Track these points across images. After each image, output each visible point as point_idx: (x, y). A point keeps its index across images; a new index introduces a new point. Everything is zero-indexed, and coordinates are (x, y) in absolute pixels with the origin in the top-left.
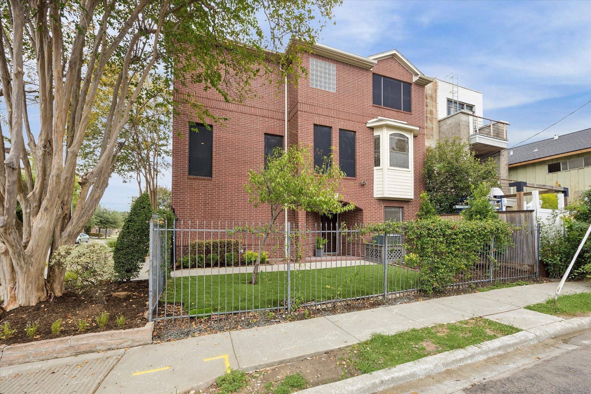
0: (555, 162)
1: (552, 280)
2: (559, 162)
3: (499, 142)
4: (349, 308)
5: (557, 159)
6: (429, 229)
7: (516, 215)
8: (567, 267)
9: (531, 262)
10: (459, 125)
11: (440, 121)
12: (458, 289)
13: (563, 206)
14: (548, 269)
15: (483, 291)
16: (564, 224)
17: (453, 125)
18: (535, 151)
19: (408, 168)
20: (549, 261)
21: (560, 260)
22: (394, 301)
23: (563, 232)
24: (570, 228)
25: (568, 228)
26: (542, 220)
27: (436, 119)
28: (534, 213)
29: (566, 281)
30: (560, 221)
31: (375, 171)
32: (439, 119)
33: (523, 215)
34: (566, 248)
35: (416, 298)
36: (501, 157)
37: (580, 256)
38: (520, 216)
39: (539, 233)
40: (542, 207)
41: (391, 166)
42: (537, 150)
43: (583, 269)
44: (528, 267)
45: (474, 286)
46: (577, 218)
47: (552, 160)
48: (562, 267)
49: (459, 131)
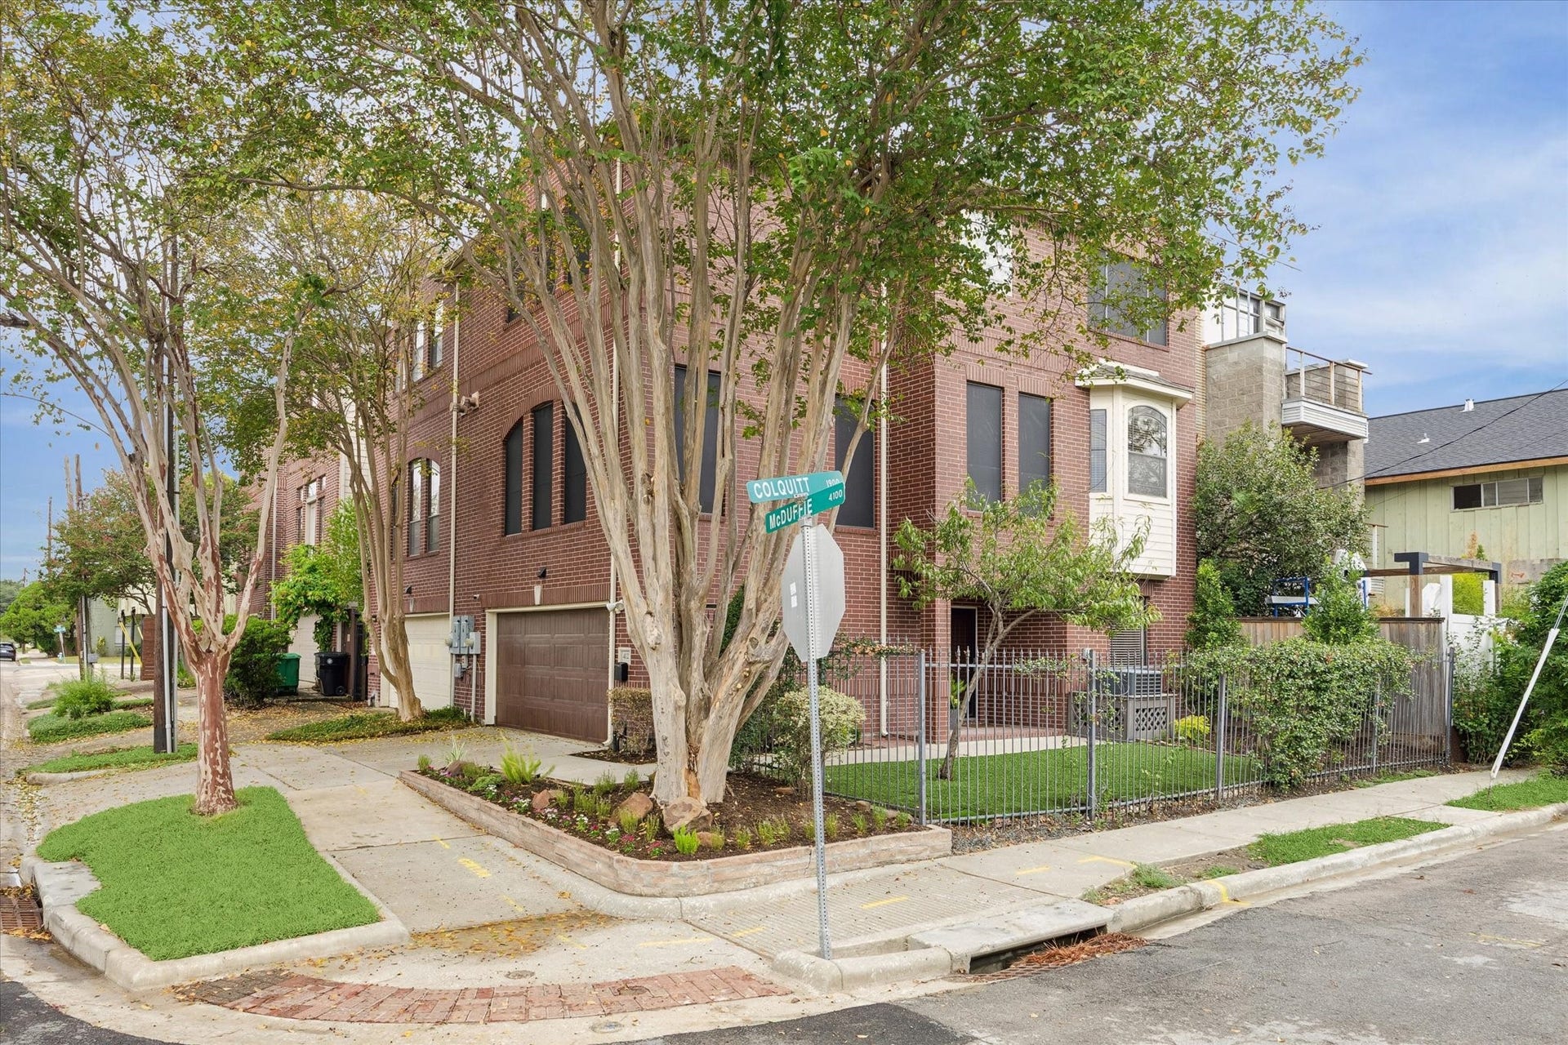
0: (1470, 483)
1: (1474, 767)
2: (1477, 482)
3: (1348, 420)
4: (1171, 813)
5: (1474, 476)
6: (1291, 662)
7: (1411, 626)
8: (1502, 740)
9: (1436, 731)
10: (1260, 370)
11: (1207, 350)
12: (1323, 783)
13: (1493, 611)
14: (1466, 746)
15: (1365, 786)
16: (1495, 649)
17: (1243, 366)
18: (1423, 441)
19: (1165, 496)
20: (1467, 726)
21: (1489, 725)
22: (1233, 803)
23: (1491, 665)
24: (1505, 655)
25: (1501, 655)
26: (1457, 640)
27: (1199, 342)
28: (1444, 624)
29: (1501, 769)
30: (1488, 640)
31: (1092, 503)
32: (1205, 344)
33: (1423, 627)
34: (1498, 699)
35: (1262, 798)
36: (1350, 458)
37: (1524, 717)
38: (1418, 631)
39: (1452, 668)
40: (1455, 612)
41: (1131, 490)
42: (1427, 440)
43: (1528, 741)
44: (1431, 742)
45: (1347, 778)
46: (1520, 637)
47: (1464, 477)
48: (1490, 740)
49: (1261, 387)
